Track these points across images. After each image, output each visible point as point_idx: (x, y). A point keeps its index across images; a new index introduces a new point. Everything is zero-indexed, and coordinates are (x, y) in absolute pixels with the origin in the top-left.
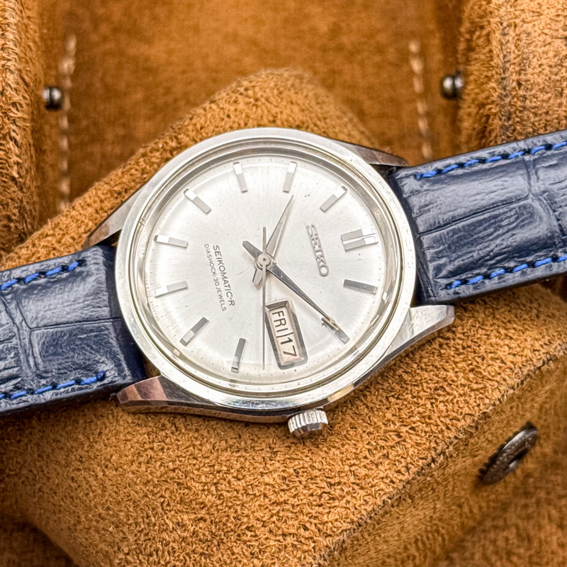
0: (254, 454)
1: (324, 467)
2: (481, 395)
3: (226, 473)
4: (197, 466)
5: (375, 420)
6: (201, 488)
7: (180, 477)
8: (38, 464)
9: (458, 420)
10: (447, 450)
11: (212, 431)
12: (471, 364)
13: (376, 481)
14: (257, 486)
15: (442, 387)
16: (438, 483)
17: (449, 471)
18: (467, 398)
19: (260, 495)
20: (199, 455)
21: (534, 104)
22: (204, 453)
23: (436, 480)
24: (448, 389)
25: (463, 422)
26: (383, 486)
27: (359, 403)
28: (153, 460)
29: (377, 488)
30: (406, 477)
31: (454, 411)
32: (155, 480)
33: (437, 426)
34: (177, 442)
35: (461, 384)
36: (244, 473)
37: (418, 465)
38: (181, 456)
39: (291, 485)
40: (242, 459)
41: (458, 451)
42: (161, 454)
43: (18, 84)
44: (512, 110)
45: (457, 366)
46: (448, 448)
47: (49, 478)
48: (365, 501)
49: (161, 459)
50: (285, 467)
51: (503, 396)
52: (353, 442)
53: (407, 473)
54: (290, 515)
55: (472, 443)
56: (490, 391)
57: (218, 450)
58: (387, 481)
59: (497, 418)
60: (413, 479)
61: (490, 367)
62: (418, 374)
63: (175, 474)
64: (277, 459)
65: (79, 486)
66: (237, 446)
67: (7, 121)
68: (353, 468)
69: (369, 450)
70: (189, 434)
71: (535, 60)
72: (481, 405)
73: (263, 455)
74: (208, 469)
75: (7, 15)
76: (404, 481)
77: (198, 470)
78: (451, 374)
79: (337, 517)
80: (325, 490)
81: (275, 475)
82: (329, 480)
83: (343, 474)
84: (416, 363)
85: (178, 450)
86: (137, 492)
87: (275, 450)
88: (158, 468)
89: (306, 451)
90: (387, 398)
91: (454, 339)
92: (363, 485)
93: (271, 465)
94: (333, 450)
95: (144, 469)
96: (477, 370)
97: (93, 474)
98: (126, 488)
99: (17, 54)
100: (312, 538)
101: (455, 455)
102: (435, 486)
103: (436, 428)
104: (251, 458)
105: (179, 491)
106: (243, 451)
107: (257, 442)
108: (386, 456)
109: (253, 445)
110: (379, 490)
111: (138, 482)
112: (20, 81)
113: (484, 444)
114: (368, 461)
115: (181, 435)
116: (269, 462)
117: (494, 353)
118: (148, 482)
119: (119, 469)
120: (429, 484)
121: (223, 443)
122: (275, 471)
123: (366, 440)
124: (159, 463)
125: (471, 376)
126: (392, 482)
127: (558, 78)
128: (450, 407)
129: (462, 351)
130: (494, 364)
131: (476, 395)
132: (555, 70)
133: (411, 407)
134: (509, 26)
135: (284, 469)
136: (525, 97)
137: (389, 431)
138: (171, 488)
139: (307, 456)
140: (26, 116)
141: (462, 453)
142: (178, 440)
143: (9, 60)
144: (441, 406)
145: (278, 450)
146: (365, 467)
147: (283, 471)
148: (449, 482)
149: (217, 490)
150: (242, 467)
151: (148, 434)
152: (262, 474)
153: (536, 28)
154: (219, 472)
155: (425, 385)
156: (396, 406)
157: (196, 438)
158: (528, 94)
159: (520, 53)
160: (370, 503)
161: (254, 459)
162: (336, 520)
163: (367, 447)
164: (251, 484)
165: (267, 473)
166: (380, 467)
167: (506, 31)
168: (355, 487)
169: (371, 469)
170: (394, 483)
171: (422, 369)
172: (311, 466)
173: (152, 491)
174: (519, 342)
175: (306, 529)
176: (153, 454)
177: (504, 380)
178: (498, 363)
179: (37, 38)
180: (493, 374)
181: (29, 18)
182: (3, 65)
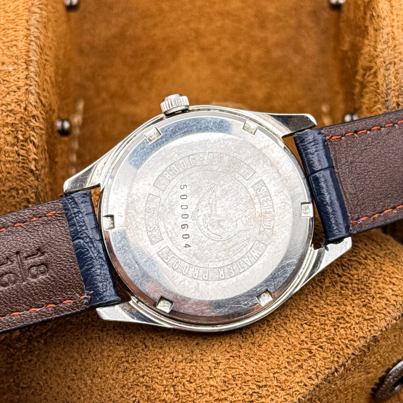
0: (202, 364)
1: (255, 374)
2: (371, 324)
3: (182, 378)
4: (160, 374)
5: (293, 341)
6: (163, 389)
7: (148, 382)
8: (44, 378)
9: (355, 341)
10: (346, 364)
11: (172, 348)
12: (364, 301)
13: (293, 385)
14: (204, 387)
15: (342, 317)
16: (340, 391)
17: (349, 382)
18: (361, 326)
19: (206, 394)
20: (162, 365)
22: (165, 364)
23: (339, 388)
24: (347, 319)
25: (358, 343)
26: (298, 388)
27: (281, 328)
28: (128, 370)
29: (294, 390)
30: (316, 382)
31: (351, 335)
32: (130, 384)
33: (339, 345)
34: (146, 356)
35: (357, 316)
36: (195, 378)
37: (325, 374)
38: (149, 366)
39: (230, 387)
40: (194, 368)
41: (355, 366)
42: (134, 365)
43: (37, 102)
45: (354, 303)
46: (347, 362)
47: (51, 388)
48: (285, 399)
49: (134, 369)
50: (226, 374)
51: (388, 324)
52: (277, 356)
53: (317, 379)
55: (366, 361)
56: (379, 321)
57: (176, 361)
58: (302, 384)
59: (384, 343)
60: (321, 383)
61: (378, 304)
62: (325, 308)
63: (144, 380)
64: (220, 368)
65: (73, 393)
66: (190, 359)
67: (28, 129)
68: (276, 375)
69: (288, 362)
70: (154, 350)
72: (372, 330)
73: (209, 365)
74: (168, 375)
75: (30, 54)
76: (314, 385)
77: (161, 376)
78: (349, 308)
80: (255, 391)
81: (218, 380)
82: (258, 383)
83: (269, 379)
84: (323, 300)
85: (146, 362)
86: (115, 394)
87: (218, 361)
88: (131, 375)
89: (241, 362)
90: (302, 325)
91: (351, 284)
92: (284, 387)
93: (215, 372)
94: (261, 362)
95: (122, 377)
96: (369, 305)
97: (84, 382)
98: (107, 391)
99: (37, 82)
101: (352, 369)
102: (338, 393)
103: (338, 346)
104: (200, 367)
105: (147, 392)
106: (194, 362)
107: (205, 355)
108: (301, 367)
109: (202, 358)
110: (295, 391)
111: (117, 386)
112: (38, 101)
113: (374, 363)
114: (287, 370)
115: (149, 351)
116: (214, 370)
117: (381, 293)
118: (124, 386)
119: (103, 377)
120: (333, 391)
121: (180, 357)
122: (218, 376)
123: (286, 355)
124: (132, 372)
125: (364, 309)
126: (305, 385)
128: (349, 332)
129: (357, 292)
130: (382, 301)
131: (367, 323)
133: (319, 331)
134: (390, 63)
135: (224, 375)
137: (303, 349)
138: (141, 390)
139: (242, 366)
140: (42, 126)
141: (358, 369)
142: (147, 355)
143: (31, 86)
144: (342, 331)
145: (221, 361)
146: (285, 374)
147: (224, 377)
148: (349, 392)
149: (175, 391)
150: (194, 374)
151: (125, 352)
152: (208, 379)
154: (176, 377)
155: (330, 316)
156: (308, 331)
157: (160, 353)
159: (398, 82)
160: (288, 401)
161: (202, 368)
163: (287, 360)
164: (200, 386)
165: (211, 378)
166: (296, 374)
167: (388, 67)
168: (278, 389)
169: (289, 376)
170: (306, 386)
171: (328, 304)
172: (244, 373)
173: (127, 393)
174: (400, 287)
176: (128, 365)
177: (389, 313)
178: (385, 301)
179: (53, 79)
180: (381, 308)
181: (46, 60)
182: (27, 89)
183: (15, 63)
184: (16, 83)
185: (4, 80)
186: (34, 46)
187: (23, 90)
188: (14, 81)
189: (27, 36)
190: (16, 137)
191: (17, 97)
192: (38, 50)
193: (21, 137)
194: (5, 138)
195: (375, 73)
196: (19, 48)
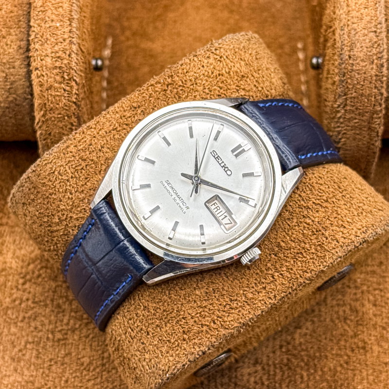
1: (230, 290)
13: (257, 301)
18: (314, 261)
19: (192, 301)
21: (357, 68)
26: (260, 305)
29: (257, 306)
30: (273, 301)
37: (281, 296)
39: (210, 298)
43: (78, 51)
44: (346, 71)
48: (249, 312)
54: (207, 314)
58: (263, 302)
68: (245, 293)
69: (255, 283)
71: (359, 44)
75: (73, 14)
79: (232, 319)
82: (231, 297)
83: (239, 295)
94: (236, 280)
99: (77, 35)
100: (217, 329)
108: (265, 288)
112: (79, 49)
114: (254, 290)
127: (371, 54)
131: (319, 259)
132: (369, 49)
134: (345, 25)
136: (353, 64)
139: (221, 282)
140: (82, 69)
143: (73, 38)
144: (299, 263)
146: (252, 293)
149: (169, 294)
152: (195, 289)
153: (359, 27)
155: (292, 250)
158: (354, 62)
159: (350, 40)
160: (251, 314)
162: (232, 321)
164: (188, 294)
165: (197, 289)
166: (260, 294)
167: (343, 28)
168: (245, 304)
169: (255, 294)
175: (214, 323)
178: (335, 242)
179: (89, 30)
180: (331, 248)
181: (85, 17)
182: (70, 41)
183: (61, 21)
184: (62, 36)
185: (53, 34)
186: (75, 7)
187: (68, 41)
188: (61, 34)
190: (63, 77)
191: (63, 46)
192: (79, 10)
193: (66, 77)
194: (55, 78)
195: (334, 31)
196: (64, 8)
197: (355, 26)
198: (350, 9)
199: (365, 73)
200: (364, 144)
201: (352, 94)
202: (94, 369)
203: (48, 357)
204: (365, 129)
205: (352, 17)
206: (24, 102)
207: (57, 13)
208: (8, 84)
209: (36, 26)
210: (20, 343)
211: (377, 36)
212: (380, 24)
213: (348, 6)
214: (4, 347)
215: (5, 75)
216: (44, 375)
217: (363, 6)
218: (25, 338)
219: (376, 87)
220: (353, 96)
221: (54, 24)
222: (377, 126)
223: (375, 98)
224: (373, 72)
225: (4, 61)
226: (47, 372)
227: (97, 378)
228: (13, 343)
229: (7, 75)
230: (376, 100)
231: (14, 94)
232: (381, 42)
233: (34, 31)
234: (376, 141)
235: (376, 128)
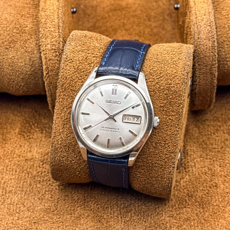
21: (203, 43)
44: (197, 45)
71: (202, 32)
75: (60, 24)
127: (209, 36)
132: (208, 34)
136: (200, 41)
158: (201, 41)
159: (198, 30)
167: (194, 25)
182: (59, 36)
183: (54, 27)
186: (61, 21)
189: (58, 18)
192: (62, 22)
195: (190, 28)
196: (55, 22)
197: (200, 23)
198: (197, 16)
199: (206, 45)
200: (209, 82)
201: (201, 56)
202: (80, 202)
203: (56, 197)
204: (209, 74)
205: (199, 20)
206: (39, 71)
207: (52, 24)
208: (31, 62)
209: (42, 30)
210: (42, 192)
211: (211, 28)
212: (212, 22)
213: (196, 15)
214: (34, 194)
215: (29, 58)
216: (55, 205)
217: (203, 14)
218: (45, 189)
219: (212, 52)
220: (201, 57)
221: (51, 29)
222: (214, 72)
223: (212, 57)
224: (210, 45)
225: (29, 51)
226: (57, 204)
227: (82, 206)
228: (38, 192)
229: (30, 58)
230: (213, 59)
231: (34, 67)
232: (213, 30)
233: (41, 33)
234: (214, 80)
235: (214, 73)
